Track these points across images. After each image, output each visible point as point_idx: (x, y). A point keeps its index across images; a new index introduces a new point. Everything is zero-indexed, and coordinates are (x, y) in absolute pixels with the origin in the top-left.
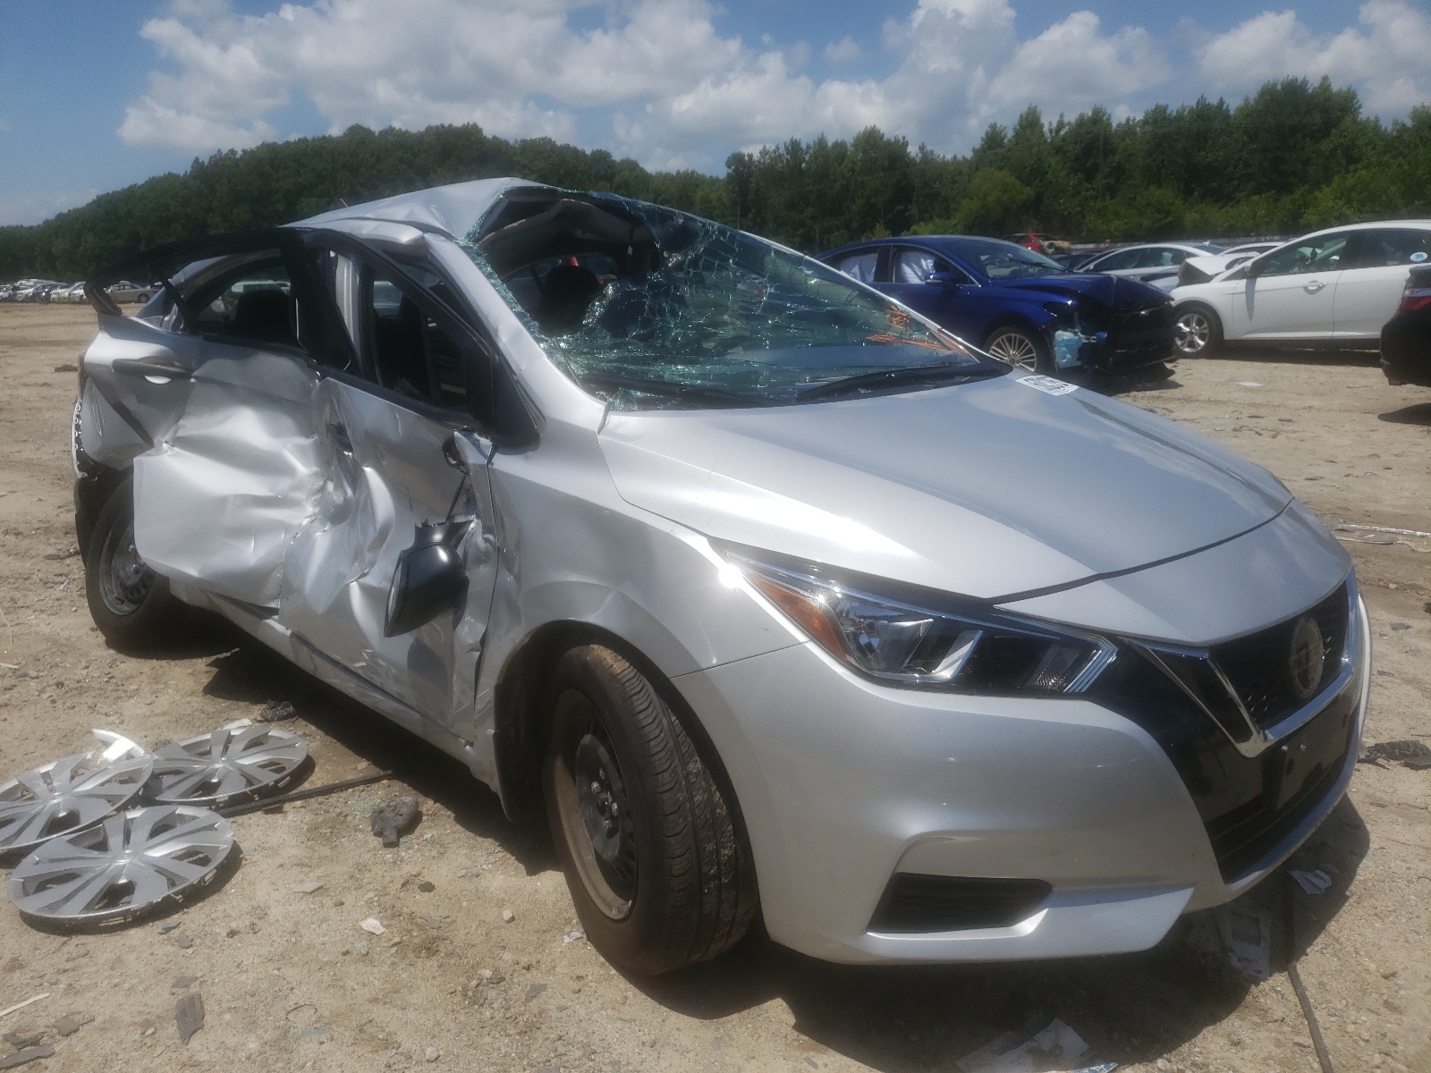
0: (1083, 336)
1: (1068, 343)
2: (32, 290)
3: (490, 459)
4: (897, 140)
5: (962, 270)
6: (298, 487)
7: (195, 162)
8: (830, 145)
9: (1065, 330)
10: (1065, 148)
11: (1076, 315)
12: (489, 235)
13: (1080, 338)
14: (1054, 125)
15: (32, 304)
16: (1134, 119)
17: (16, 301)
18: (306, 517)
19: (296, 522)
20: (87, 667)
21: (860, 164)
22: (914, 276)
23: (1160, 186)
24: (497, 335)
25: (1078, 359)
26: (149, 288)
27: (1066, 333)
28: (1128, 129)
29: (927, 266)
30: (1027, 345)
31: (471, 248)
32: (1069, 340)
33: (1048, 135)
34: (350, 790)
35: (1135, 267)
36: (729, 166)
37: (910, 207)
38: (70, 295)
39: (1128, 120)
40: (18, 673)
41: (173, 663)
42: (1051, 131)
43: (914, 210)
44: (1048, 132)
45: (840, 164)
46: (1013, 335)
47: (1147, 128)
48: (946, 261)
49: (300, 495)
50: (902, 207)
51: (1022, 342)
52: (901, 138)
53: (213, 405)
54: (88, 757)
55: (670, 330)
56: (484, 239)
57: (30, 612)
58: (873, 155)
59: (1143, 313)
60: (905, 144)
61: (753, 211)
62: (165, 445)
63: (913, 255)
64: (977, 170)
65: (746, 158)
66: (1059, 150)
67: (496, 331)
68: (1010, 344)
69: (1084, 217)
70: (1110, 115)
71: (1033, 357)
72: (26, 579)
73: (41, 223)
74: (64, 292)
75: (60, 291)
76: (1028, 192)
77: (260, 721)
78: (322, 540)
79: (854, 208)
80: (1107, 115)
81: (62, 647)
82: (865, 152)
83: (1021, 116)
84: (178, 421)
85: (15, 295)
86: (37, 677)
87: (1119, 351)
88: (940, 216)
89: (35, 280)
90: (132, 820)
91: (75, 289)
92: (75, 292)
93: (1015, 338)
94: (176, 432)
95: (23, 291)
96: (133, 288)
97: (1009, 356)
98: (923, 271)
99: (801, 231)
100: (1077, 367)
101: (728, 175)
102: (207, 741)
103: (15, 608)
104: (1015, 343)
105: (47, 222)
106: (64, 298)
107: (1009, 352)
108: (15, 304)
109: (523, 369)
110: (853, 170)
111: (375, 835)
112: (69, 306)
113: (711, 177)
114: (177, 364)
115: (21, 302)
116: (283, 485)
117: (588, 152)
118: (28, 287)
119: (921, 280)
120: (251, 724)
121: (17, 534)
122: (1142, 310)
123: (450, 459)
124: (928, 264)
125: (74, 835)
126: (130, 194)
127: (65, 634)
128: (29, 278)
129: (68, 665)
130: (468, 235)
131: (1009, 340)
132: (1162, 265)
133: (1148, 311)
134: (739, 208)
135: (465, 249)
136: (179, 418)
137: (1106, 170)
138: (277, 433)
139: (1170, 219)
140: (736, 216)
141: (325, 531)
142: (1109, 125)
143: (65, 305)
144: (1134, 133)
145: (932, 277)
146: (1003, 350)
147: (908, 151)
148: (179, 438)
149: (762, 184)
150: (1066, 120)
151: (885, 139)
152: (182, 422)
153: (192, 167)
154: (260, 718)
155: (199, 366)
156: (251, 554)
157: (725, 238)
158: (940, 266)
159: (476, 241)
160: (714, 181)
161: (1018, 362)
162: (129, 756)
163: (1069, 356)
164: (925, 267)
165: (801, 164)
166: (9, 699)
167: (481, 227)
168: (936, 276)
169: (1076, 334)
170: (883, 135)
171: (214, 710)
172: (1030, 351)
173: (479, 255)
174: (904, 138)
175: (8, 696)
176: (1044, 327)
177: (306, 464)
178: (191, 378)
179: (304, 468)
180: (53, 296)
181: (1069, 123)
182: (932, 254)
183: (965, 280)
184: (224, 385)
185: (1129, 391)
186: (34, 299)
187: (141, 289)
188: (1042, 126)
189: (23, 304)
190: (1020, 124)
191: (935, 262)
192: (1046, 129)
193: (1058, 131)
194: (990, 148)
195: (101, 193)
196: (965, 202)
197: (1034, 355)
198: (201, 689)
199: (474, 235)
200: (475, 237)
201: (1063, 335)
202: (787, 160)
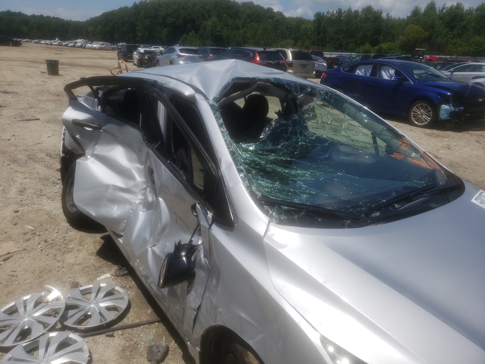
0: (453, 108)
1: (446, 110)
2: (80, 44)
3: (210, 226)
4: (378, 11)
5: (405, 75)
6: (136, 186)
7: (134, 3)
8: (353, 11)
9: (446, 105)
10: (444, 18)
11: (451, 99)
12: (223, 99)
13: (452, 109)
14: (441, 8)
15: (80, 49)
16: (473, 8)
17: (75, 47)
18: (138, 200)
19: (133, 201)
20: (57, 233)
21: (363, 19)
22: (386, 76)
23: (479, 35)
24: (220, 163)
25: (449, 117)
26: (116, 46)
27: (446, 106)
28: (470, 12)
29: (392, 73)
30: (429, 109)
31: (214, 105)
32: (447, 109)
33: (438, 12)
34: (142, 327)
35: (469, 71)
36: (315, 17)
37: (380, 37)
38: (91, 46)
39: (470, 8)
40: (33, 232)
41: (88, 234)
42: (439, 11)
43: (381, 38)
44: (438, 11)
45: (356, 19)
46: (424, 104)
47: (478, 13)
48: (400, 72)
49: (137, 190)
50: (377, 37)
51: (427, 107)
52: (380, 10)
53: (108, 142)
54: (43, 295)
55: (299, 142)
56: (221, 101)
57: (45, 197)
58: (369, 16)
59: (480, 100)
60: (381, 13)
61: (322, 34)
62: (89, 156)
63: (386, 67)
64: (407, 25)
65: (322, 14)
66: (441, 18)
67: (220, 161)
68: (422, 108)
69: (447, 45)
70: (464, 6)
71: (430, 114)
72: (48, 180)
73: (86, 21)
74: (90, 45)
75: (88, 45)
76: (427, 34)
77: (114, 276)
78: (142, 215)
79: (359, 35)
80: (463, 6)
81: (52, 218)
82: (365, 15)
83: (428, 4)
84: (95, 146)
85: (75, 45)
86: (39, 235)
87: (467, 115)
88: (390, 41)
89: (82, 40)
90: (52, 337)
91: (93, 45)
92: (93, 46)
93: (424, 105)
94: (94, 151)
95: (78, 44)
96: (111, 45)
97: (420, 112)
98: (390, 74)
99: (338, 42)
100: (448, 119)
101: (314, 19)
102: (91, 288)
103: (41, 195)
104: (423, 108)
105: (87, 20)
106: (90, 47)
107: (421, 111)
108: (75, 48)
109: (230, 187)
110: (360, 21)
111: (148, 361)
112: (91, 50)
113: (308, 20)
114: (96, 123)
115: (77, 47)
116: (131, 184)
117: (266, 8)
118: (80, 42)
119: (389, 77)
120: (110, 276)
121: (50, 156)
122: (480, 99)
123: (194, 212)
124: (392, 72)
125: (28, 343)
126: (112, 13)
127: (54, 212)
128: (81, 39)
129: (51, 230)
130: (214, 98)
131: (422, 106)
132: (481, 71)
133: (482, 99)
134: (317, 32)
135: (212, 106)
136: (96, 144)
137: (459, 27)
138: (131, 161)
139: (481, 49)
140: (315, 35)
141: (143, 211)
142: (463, 10)
143: (89, 50)
144: (472, 13)
145: (393, 78)
146: (418, 109)
147: (382, 15)
148: (94, 154)
149: (326, 24)
150: (446, 6)
151: (374, 10)
152: (96, 146)
153: (133, 5)
154: (114, 274)
155: (105, 125)
156: (115, 211)
157: (327, 96)
158: (397, 73)
159: (217, 102)
160: (309, 21)
161: (424, 115)
162: (57, 299)
163: (446, 115)
164: (391, 73)
165: (341, 17)
166: (27, 246)
167: (220, 96)
168: (395, 77)
169: (450, 107)
170: (373, 9)
171: (98, 265)
172: (430, 111)
173: (217, 110)
174: (381, 10)
175: (26, 244)
176: (437, 103)
177: (140, 177)
178: (101, 129)
179: (139, 178)
180: (86, 46)
181: (447, 7)
182: (394, 68)
183: (407, 80)
184: (113, 135)
185: (468, 131)
186: (81, 47)
187: (113, 46)
188: (436, 8)
189: (78, 48)
190: (427, 7)
191: (395, 72)
192: (437, 10)
193: (442, 11)
194: (414, 16)
195: (104, 12)
196: (401, 37)
197: (431, 113)
198: (96, 252)
199: (216, 99)
200: (217, 100)
201: (445, 107)
202: (336, 16)
